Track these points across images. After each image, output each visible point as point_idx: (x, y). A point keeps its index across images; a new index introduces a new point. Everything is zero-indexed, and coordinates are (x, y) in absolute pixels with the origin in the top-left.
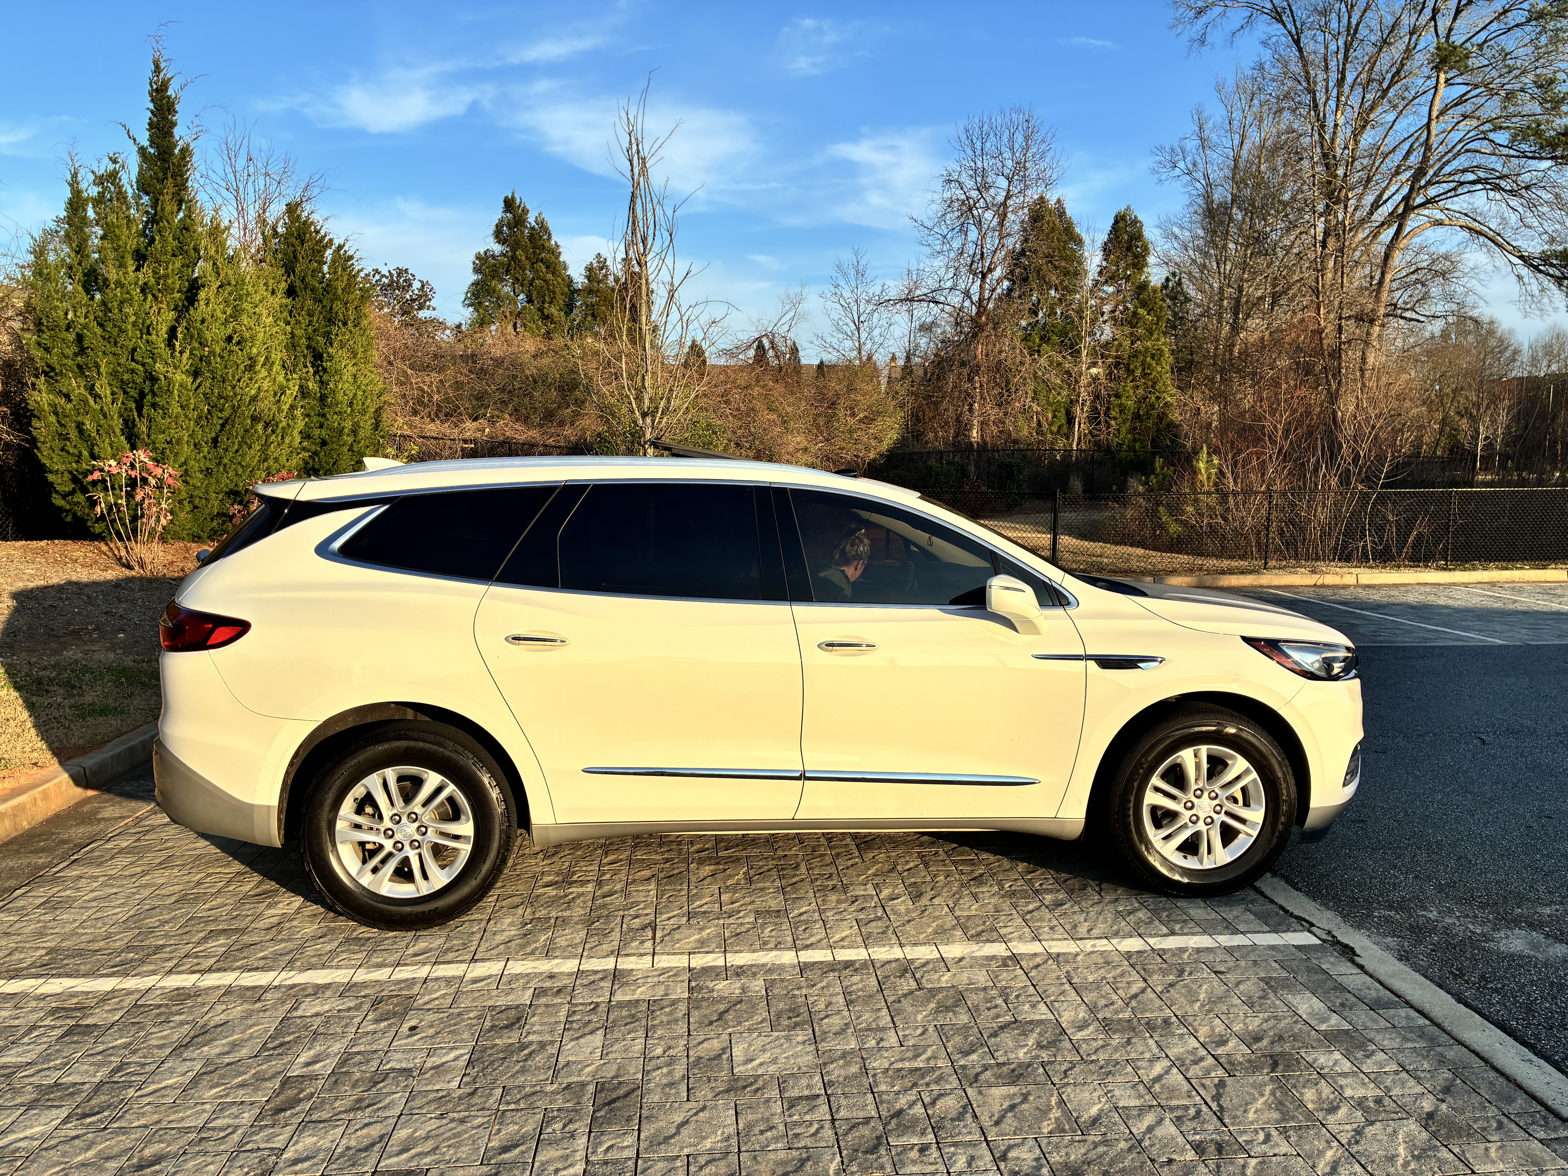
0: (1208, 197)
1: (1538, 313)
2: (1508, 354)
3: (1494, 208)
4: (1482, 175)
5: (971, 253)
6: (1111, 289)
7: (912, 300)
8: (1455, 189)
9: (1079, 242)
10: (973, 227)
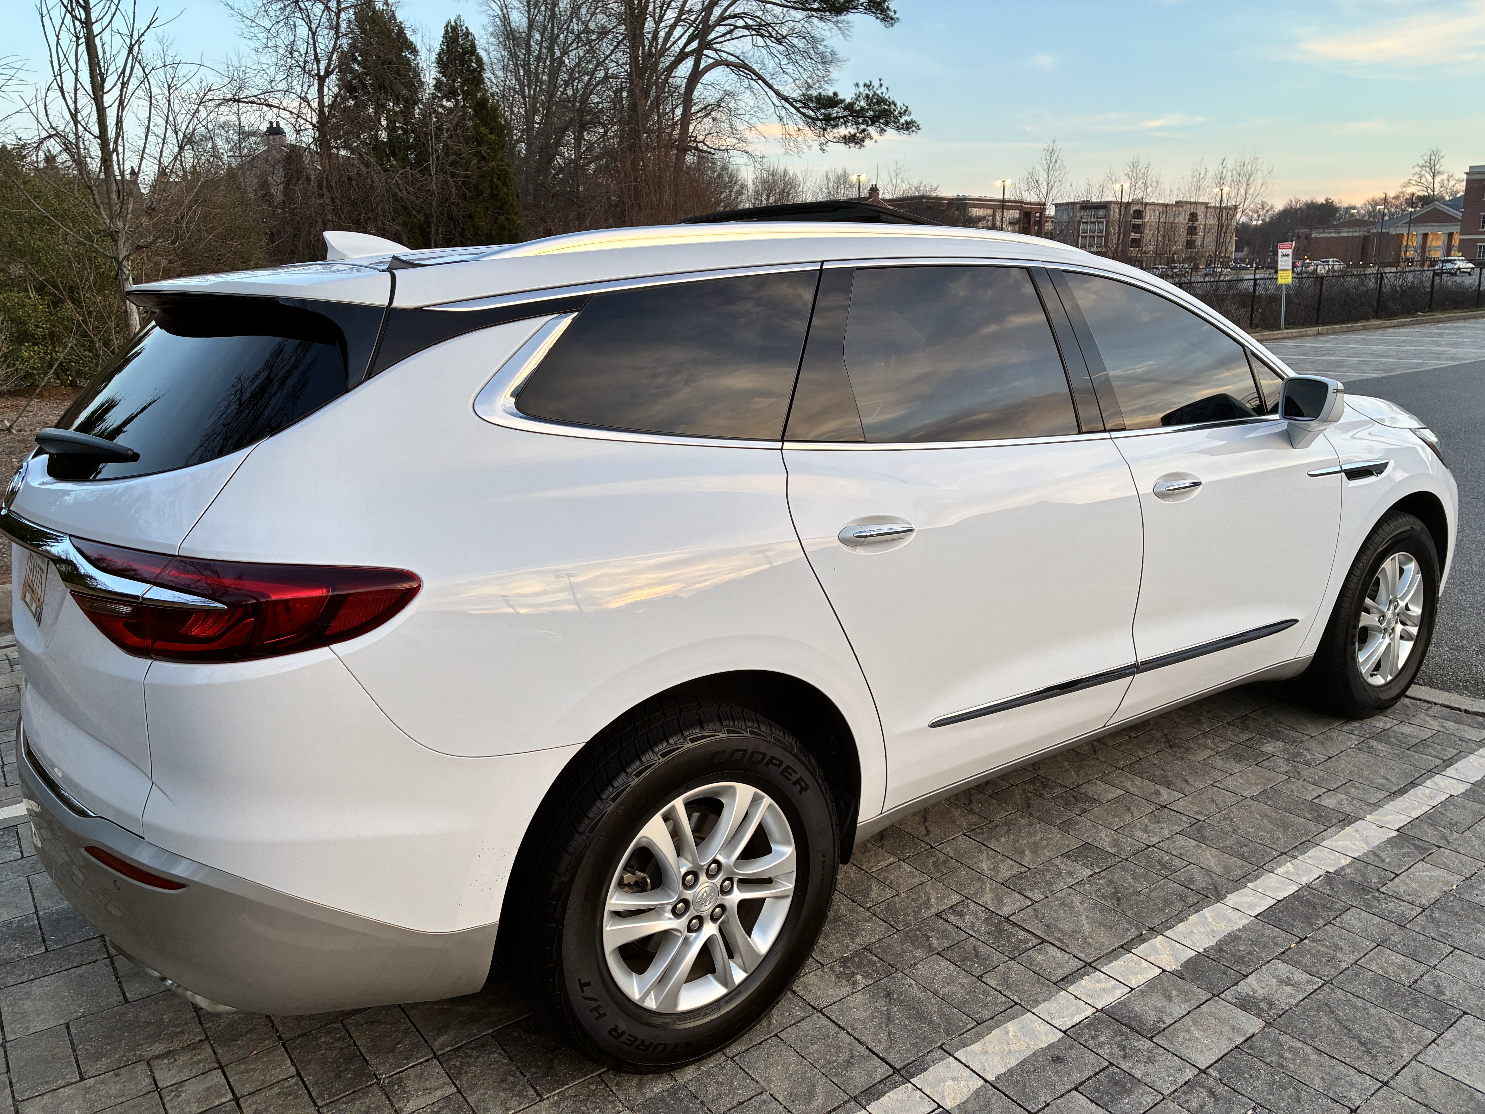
0: (505, 19)
1: (796, 150)
2: (737, 188)
3: (757, 54)
4: (750, 22)
5: (303, 51)
6: (449, 104)
7: (239, 101)
8: (730, 32)
9: (414, 51)
10: (299, 22)
